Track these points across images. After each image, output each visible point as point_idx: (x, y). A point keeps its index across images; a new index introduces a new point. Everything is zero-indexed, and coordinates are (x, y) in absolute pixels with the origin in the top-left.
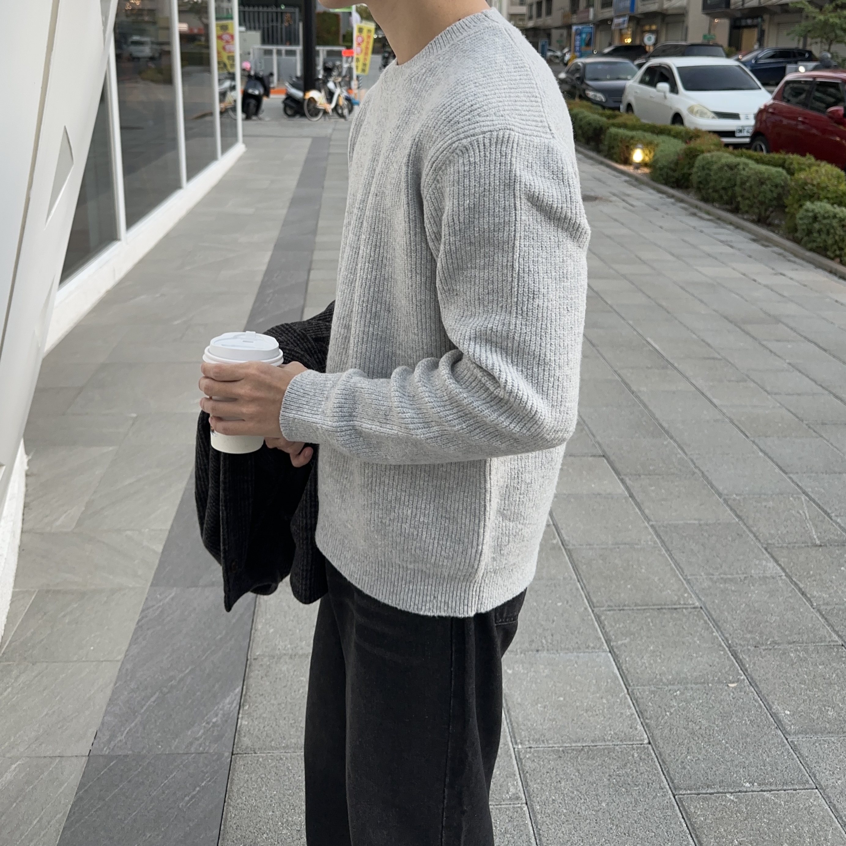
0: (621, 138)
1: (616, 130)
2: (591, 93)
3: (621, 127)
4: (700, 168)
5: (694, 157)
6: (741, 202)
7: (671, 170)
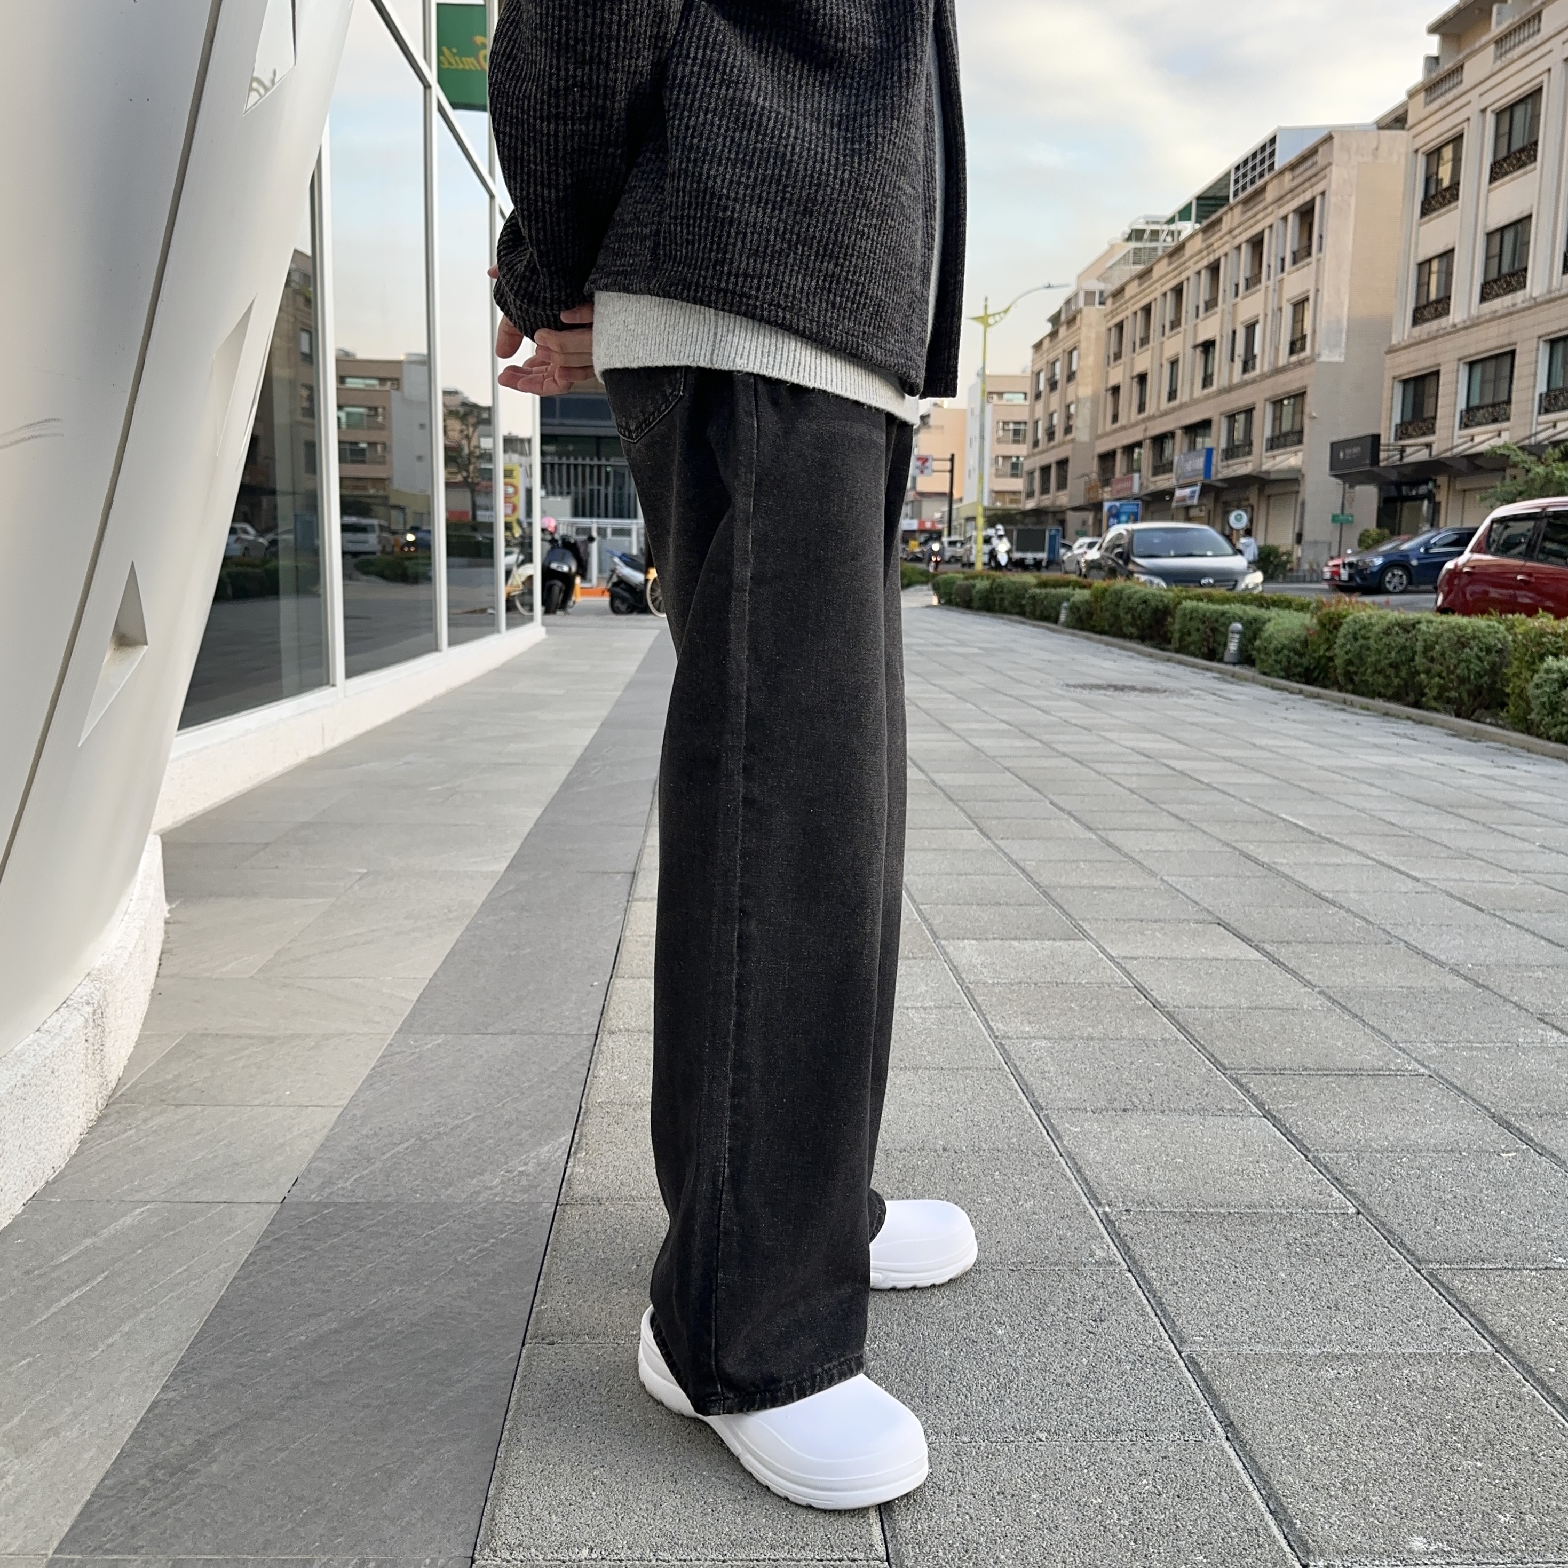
0: (1204, 616)
1: (1194, 603)
2: (1143, 578)
3: (1202, 600)
4: (1350, 636)
5: (1337, 627)
6: (1426, 682)
7: (1296, 652)
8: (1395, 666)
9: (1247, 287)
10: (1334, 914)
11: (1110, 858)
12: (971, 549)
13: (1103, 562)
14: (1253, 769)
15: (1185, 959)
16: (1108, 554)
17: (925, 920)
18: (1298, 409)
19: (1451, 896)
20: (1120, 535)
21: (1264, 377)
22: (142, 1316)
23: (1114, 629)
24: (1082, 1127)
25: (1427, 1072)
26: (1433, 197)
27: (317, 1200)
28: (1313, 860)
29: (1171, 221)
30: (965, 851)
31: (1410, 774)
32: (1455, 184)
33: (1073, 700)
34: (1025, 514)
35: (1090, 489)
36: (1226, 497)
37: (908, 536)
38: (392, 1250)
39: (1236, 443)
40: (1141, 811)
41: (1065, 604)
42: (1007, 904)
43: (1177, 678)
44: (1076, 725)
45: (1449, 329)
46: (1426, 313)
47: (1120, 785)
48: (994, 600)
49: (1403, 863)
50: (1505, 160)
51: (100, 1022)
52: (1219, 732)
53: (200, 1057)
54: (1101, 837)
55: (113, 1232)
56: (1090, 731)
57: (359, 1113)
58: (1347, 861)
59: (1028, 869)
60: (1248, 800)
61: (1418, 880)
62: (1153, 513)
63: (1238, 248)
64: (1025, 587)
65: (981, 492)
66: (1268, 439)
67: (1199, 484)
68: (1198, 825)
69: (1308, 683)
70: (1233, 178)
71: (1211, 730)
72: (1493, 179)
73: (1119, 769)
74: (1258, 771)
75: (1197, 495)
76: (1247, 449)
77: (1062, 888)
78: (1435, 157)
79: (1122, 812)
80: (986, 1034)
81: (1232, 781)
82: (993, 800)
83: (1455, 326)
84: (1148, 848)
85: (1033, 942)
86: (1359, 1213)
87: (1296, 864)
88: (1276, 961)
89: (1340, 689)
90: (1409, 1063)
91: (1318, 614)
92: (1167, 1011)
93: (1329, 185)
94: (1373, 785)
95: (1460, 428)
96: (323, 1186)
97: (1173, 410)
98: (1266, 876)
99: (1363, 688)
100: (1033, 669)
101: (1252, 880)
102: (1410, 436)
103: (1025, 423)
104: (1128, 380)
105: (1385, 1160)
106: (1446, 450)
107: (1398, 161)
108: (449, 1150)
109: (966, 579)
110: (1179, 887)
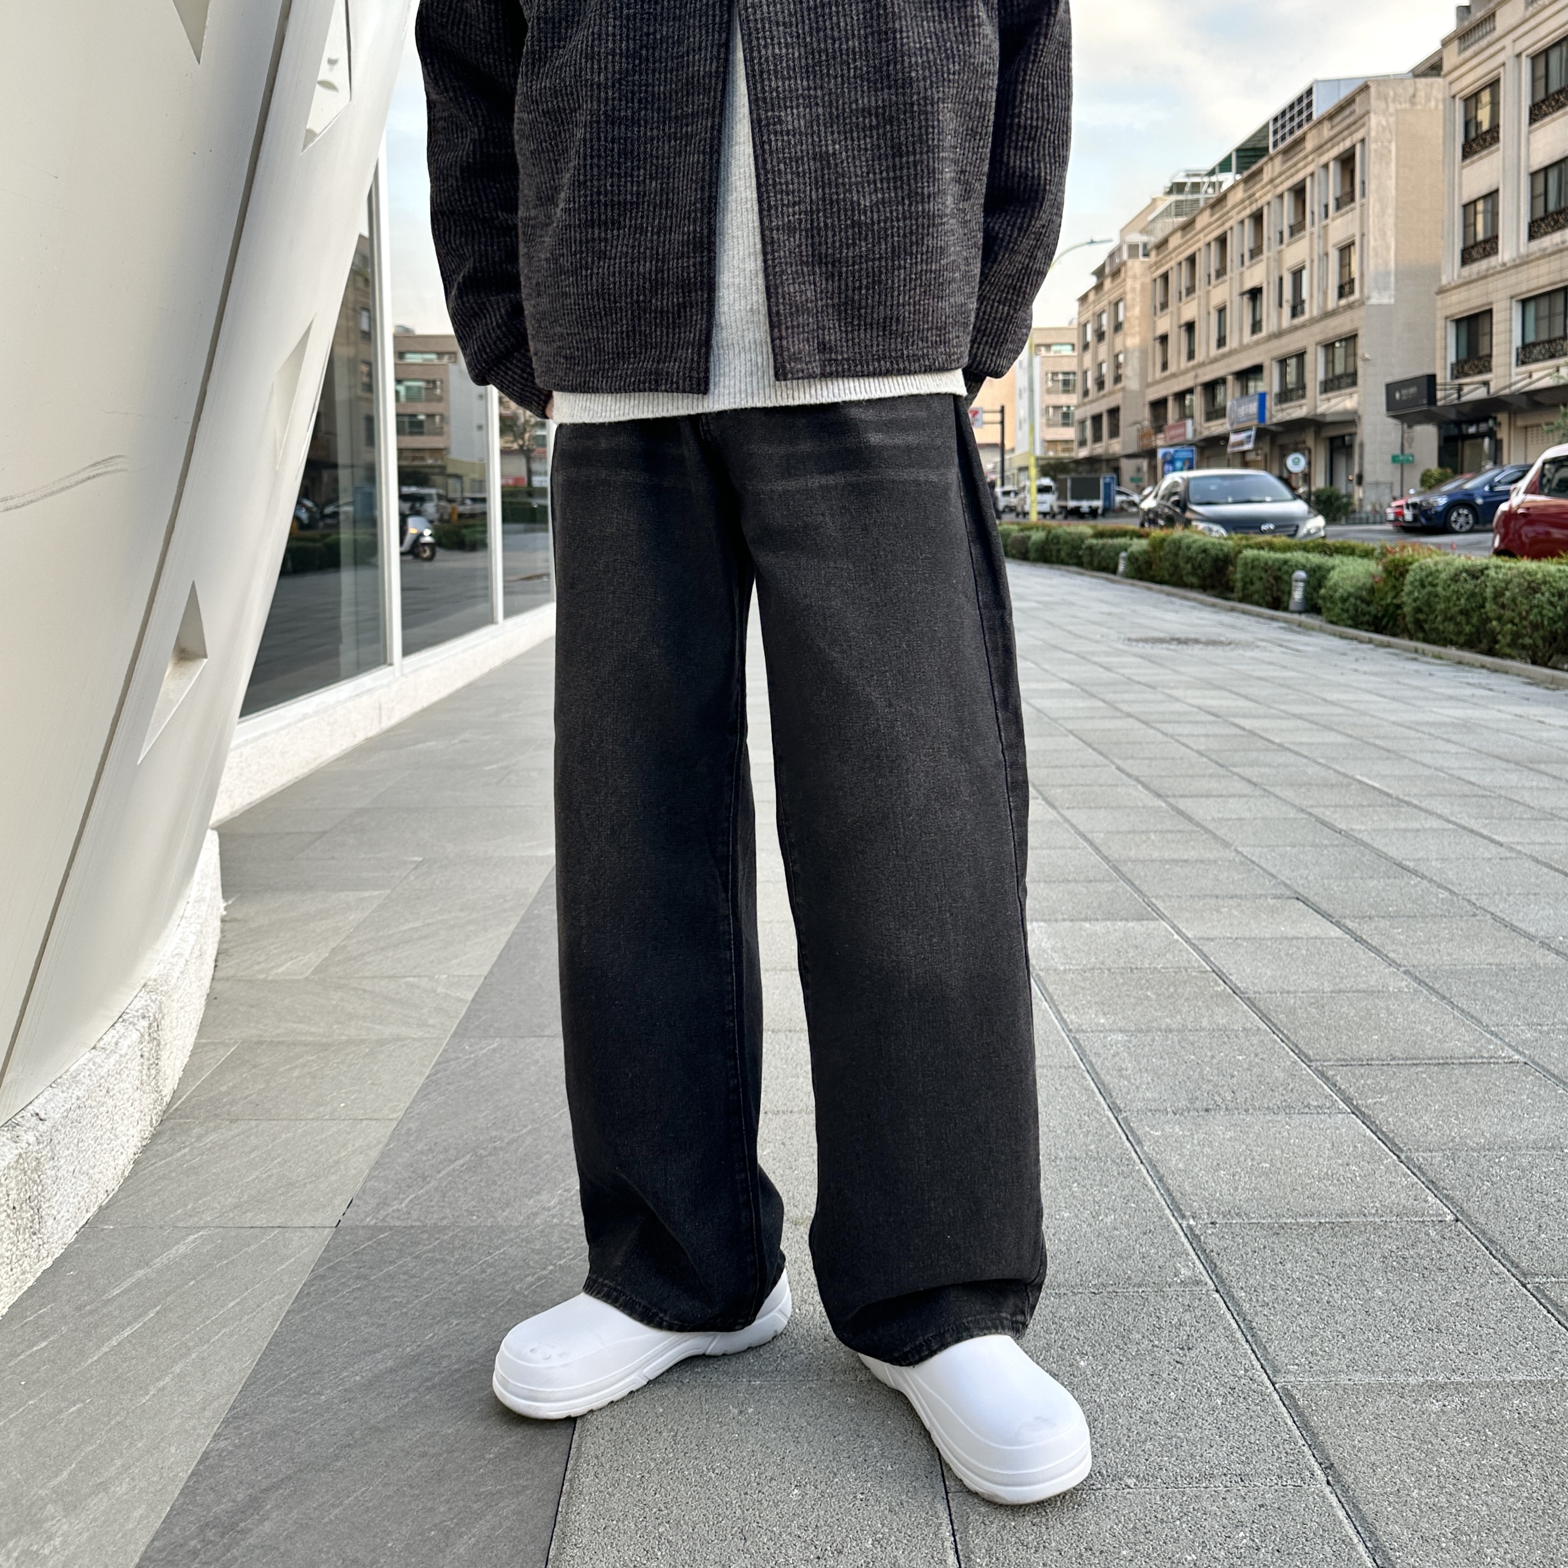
0: (1266, 564)
1: (1255, 552)
2: (1201, 526)
3: (1262, 548)
4: (1417, 584)
5: (1403, 574)
6: (1498, 629)
7: (1363, 600)
8: (1465, 612)
9: (1292, 234)
10: (1415, 885)
11: (1181, 827)
12: (1024, 499)
13: (1159, 511)
14: (1326, 727)
15: (1264, 939)
16: (1164, 502)
18: (1351, 351)
19: (1537, 861)
20: (1175, 484)
21: (1313, 321)
22: (194, 1356)
23: (1174, 579)
24: (1163, 1130)
25: (1522, 1059)
26: (1474, 140)
27: (373, 1223)
28: (1392, 825)
29: (1212, 173)
31: (1486, 727)
32: (1495, 127)
33: (1135, 655)
34: (1078, 462)
35: (1142, 436)
36: (1281, 441)
38: (448, 1279)
40: (1211, 776)
41: (1123, 554)
42: (1076, 881)
43: (1242, 629)
44: (1139, 683)
45: (1499, 268)
46: (1474, 253)
47: (1187, 746)
48: (1051, 551)
49: (1485, 826)
50: (1543, 101)
51: (155, 1035)
52: (1289, 687)
53: (255, 1067)
54: (1170, 805)
55: (165, 1261)
56: (1154, 688)
57: (413, 1126)
58: (1427, 826)
59: (1097, 841)
60: (1321, 760)
61: (1502, 845)
62: (1208, 458)
63: (1281, 196)
64: (1081, 538)
65: (1033, 443)
66: (1321, 382)
67: (1254, 428)
68: (1272, 789)
69: (1377, 631)
70: (1271, 129)
71: (1281, 685)
72: (1532, 120)
73: (1186, 730)
74: (1331, 729)
75: (1253, 439)
77: (1133, 861)
78: (1474, 101)
79: (1192, 776)
80: (1059, 1027)
81: (1304, 740)
82: (1056, 767)
83: (1504, 264)
84: (1220, 815)
85: (1103, 924)
86: (1457, 1220)
87: (1374, 830)
88: (1359, 939)
89: (1411, 638)
90: (1503, 1049)
91: (1384, 560)
92: (1249, 999)
93: (1368, 133)
94: (1448, 741)
95: (1517, 365)
96: (378, 1208)
97: (1224, 356)
98: (1344, 845)
99: (1434, 636)
100: (1094, 623)
101: (1331, 849)
102: (1467, 375)
103: (1074, 373)
104: (1176, 329)
105: (1482, 1160)
106: (1505, 388)
107: (1436, 107)
108: (506, 1167)
109: (1022, 530)
110: (1254, 859)
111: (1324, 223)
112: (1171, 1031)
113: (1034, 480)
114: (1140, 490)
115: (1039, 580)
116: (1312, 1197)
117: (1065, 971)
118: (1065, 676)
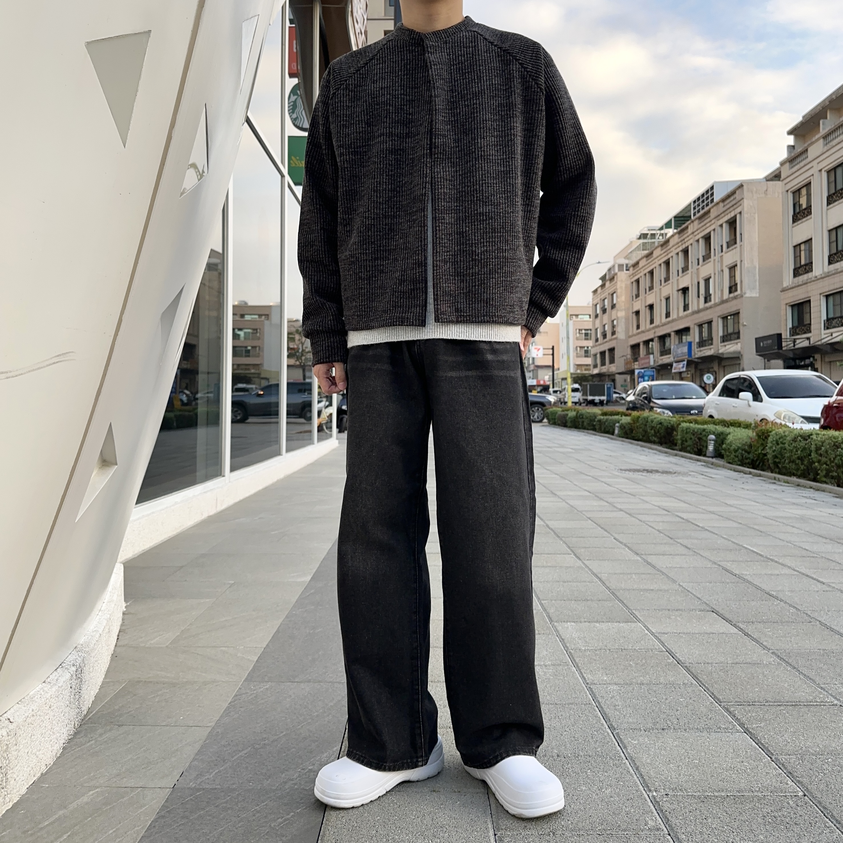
0: (694, 431)
1: (688, 424)
2: (659, 410)
3: (692, 423)
4: (774, 442)
5: (767, 437)
6: (819, 467)
7: (746, 451)
8: (801, 458)
9: (704, 260)
10: (777, 605)
11: (649, 572)
12: (565, 395)
13: (637, 402)
14: (727, 518)
15: (695, 633)
17: (545, 610)
18: (736, 321)
20: (645, 388)
21: (716, 305)
23: (644, 438)
24: (638, 740)
25: (839, 703)
26: (798, 213)
27: (193, 786)
28: (763, 572)
29: (661, 229)
30: (567, 568)
31: (814, 520)
32: (809, 207)
33: (624, 478)
34: (593, 376)
35: (626, 363)
36: (700, 367)
37: (532, 388)
38: (234, 819)
39: (704, 339)
40: (665, 544)
41: (617, 425)
42: (592, 600)
43: (681, 465)
44: (626, 493)
45: (813, 279)
46: (800, 271)
47: (653, 528)
48: (579, 422)
49: (815, 573)
50: (834, 194)
51: (80, 676)
52: (707, 497)
53: (135, 695)
54: (644, 559)
55: (76, 806)
56: (634, 496)
57: (220, 731)
58: (783, 573)
59: (603, 578)
60: (725, 536)
61: (824, 584)
62: (662, 375)
63: (698, 241)
64: (595, 415)
65: (569, 365)
66: (721, 337)
67: (686, 360)
68: (698, 551)
69: (754, 468)
70: (692, 206)
71: (702, 495)
72: (829, 203)
73: (652, 518)
74: (730, 519)
75: (685, 366)
76: (710, 342)
77: (623, 590)
78: (798, 193)
79: (655, 544)
80: (582, 682)
81: (715, 525)
82: (582, 537)
83: (816, 277)
84: (670, 565)
85: (607, 624)
86: (805, 795)
87: (754, 575)
88: (747, 634)
89: (772, 472)
90: (828, 697)
91: (756, 430)
92: (686, 666)
93: (743, 209)
94: (793, 527)
95: (824, 329)
96: (197, 778)
97: (669, 322)
98: (738, 582)
99: (784, 471)
100: (602, 460)
101: (730, 584)
102: (798, 334)
103: (591, 330)
104: (644, 308)
105: (818, 760)
106: (818, 341)
107: (778, 197)
108: (270, 756)
109: (563, 411)
110: (689, 589)
111: (721, 254)
112: (643, 684)
113: (570, 385)
114: (626, 392)
115: (573, 437)
116: (722, 780)
117: (585, 650)
118: (586, 488)
